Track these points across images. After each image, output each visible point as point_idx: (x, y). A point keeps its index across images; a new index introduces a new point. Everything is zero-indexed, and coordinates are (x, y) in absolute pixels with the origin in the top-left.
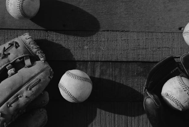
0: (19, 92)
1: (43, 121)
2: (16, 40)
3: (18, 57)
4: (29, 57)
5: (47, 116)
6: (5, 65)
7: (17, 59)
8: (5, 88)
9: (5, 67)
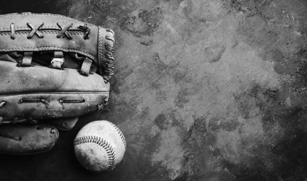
0: (47, 95)
1: (45, 146)
2: (92, 28)
3: (78, 52)
4: (92, 61)
5: (54, 144)
6: (56, 49)
7: (76, 53)
8: (35, 77)
9: (54, 51)
